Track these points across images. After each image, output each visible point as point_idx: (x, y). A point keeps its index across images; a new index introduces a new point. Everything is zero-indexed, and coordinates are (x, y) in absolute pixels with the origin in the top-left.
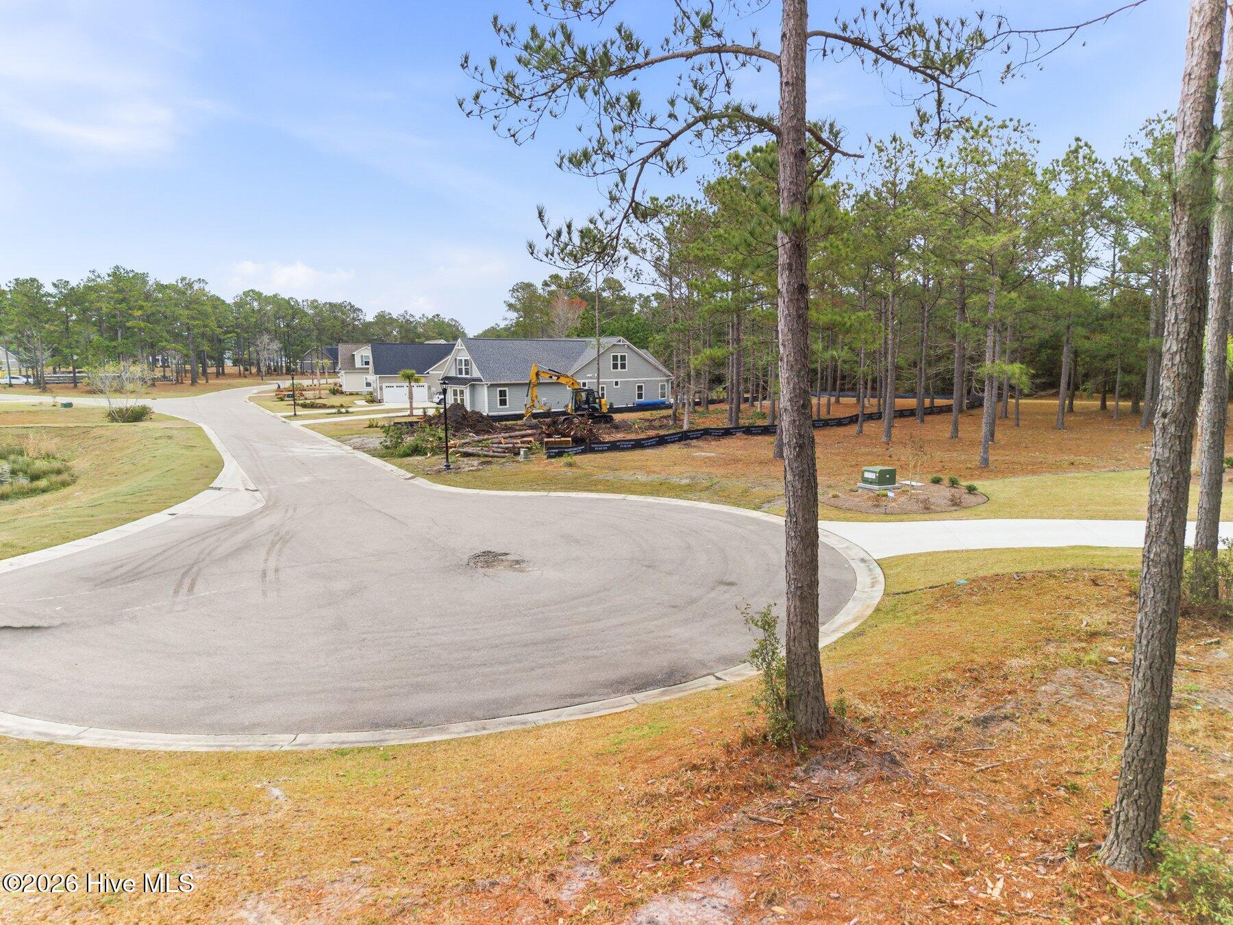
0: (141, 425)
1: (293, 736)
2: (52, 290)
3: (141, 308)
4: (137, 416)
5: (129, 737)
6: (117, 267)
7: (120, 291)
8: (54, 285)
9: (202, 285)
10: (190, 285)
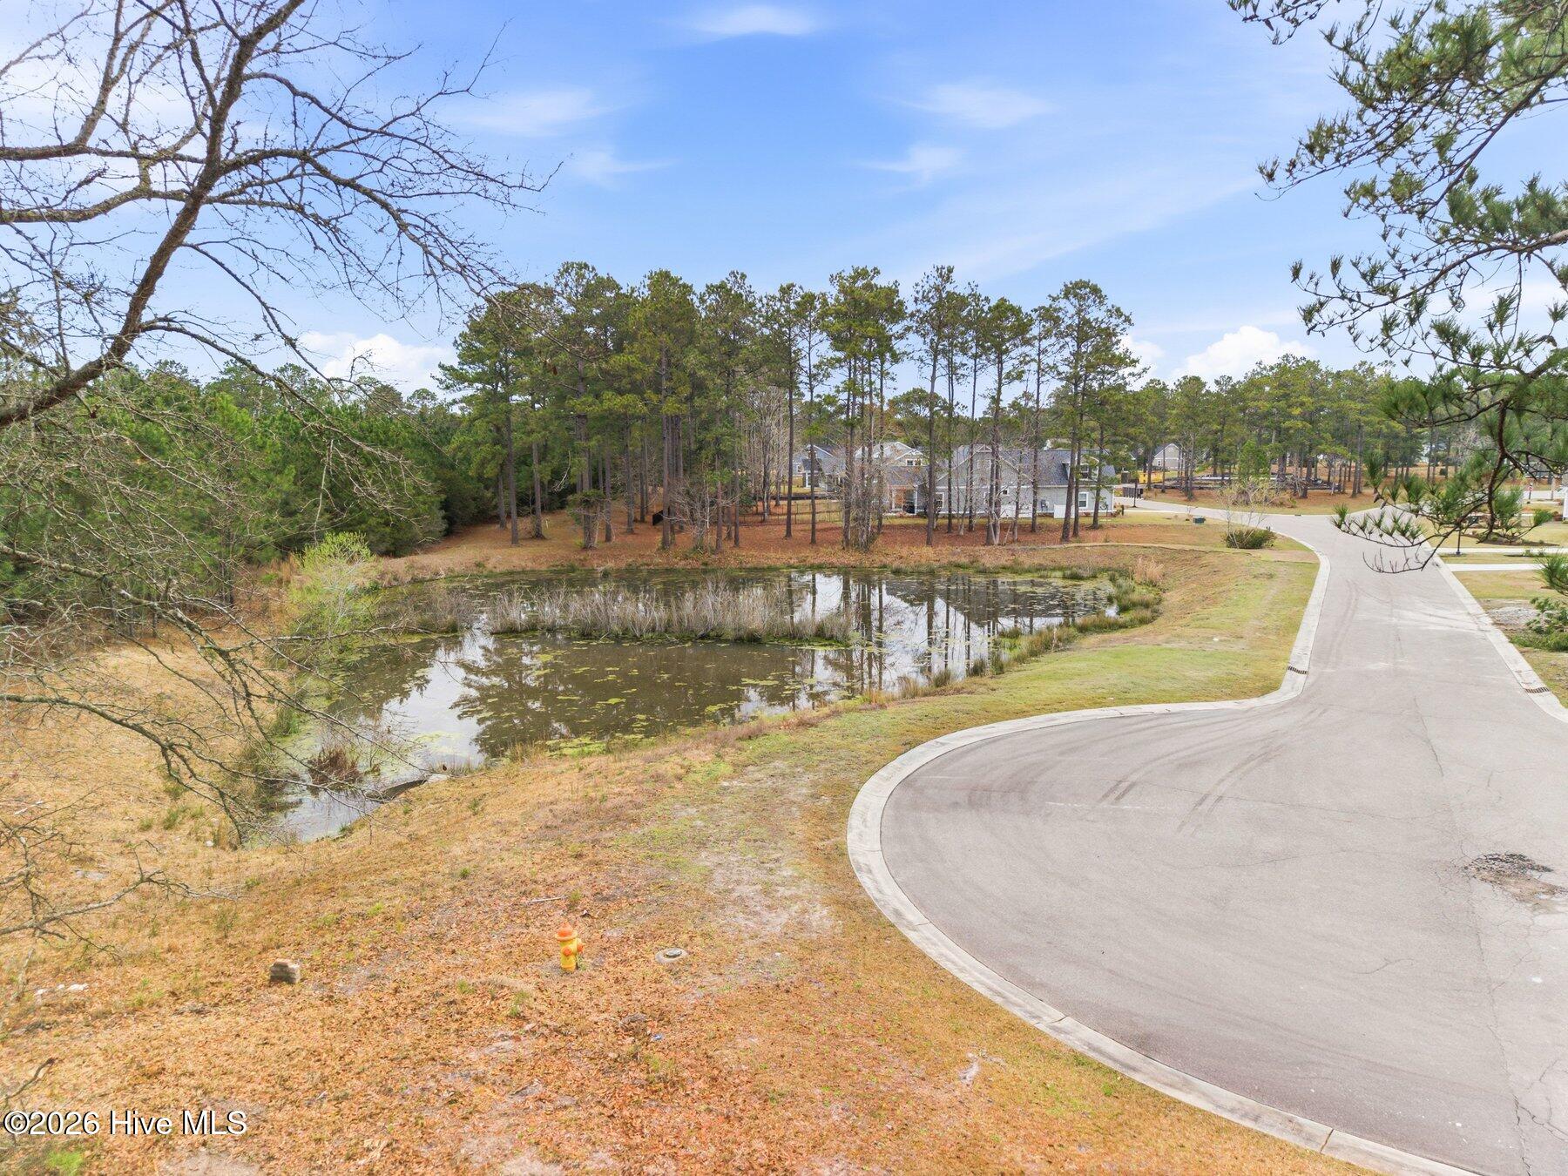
0: (1256, 553)
1: (1062, 1016)
2: (1214, 388)
3: (1302, 404)
4: (1257, 541)
5: (947, 947)
6: (1286, 357)
7: (1283, 385)
8: (1217, 382)
9: (1388, 368)
10: (1371, 370)
